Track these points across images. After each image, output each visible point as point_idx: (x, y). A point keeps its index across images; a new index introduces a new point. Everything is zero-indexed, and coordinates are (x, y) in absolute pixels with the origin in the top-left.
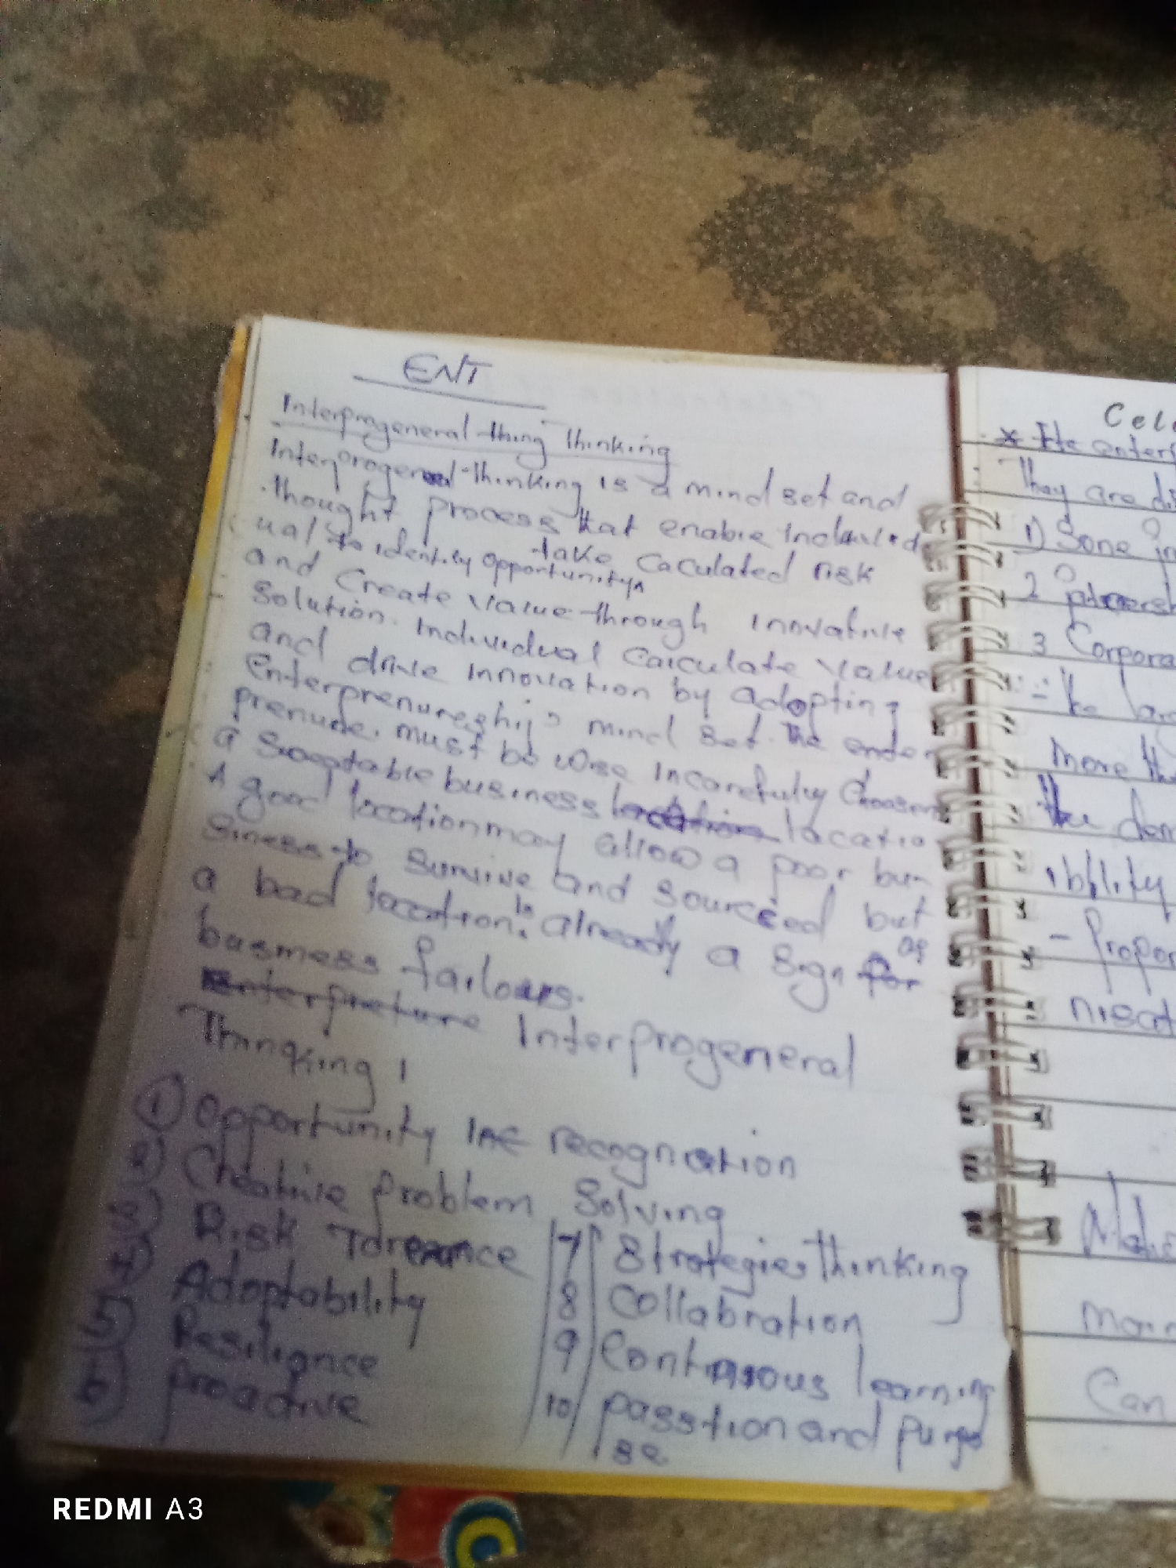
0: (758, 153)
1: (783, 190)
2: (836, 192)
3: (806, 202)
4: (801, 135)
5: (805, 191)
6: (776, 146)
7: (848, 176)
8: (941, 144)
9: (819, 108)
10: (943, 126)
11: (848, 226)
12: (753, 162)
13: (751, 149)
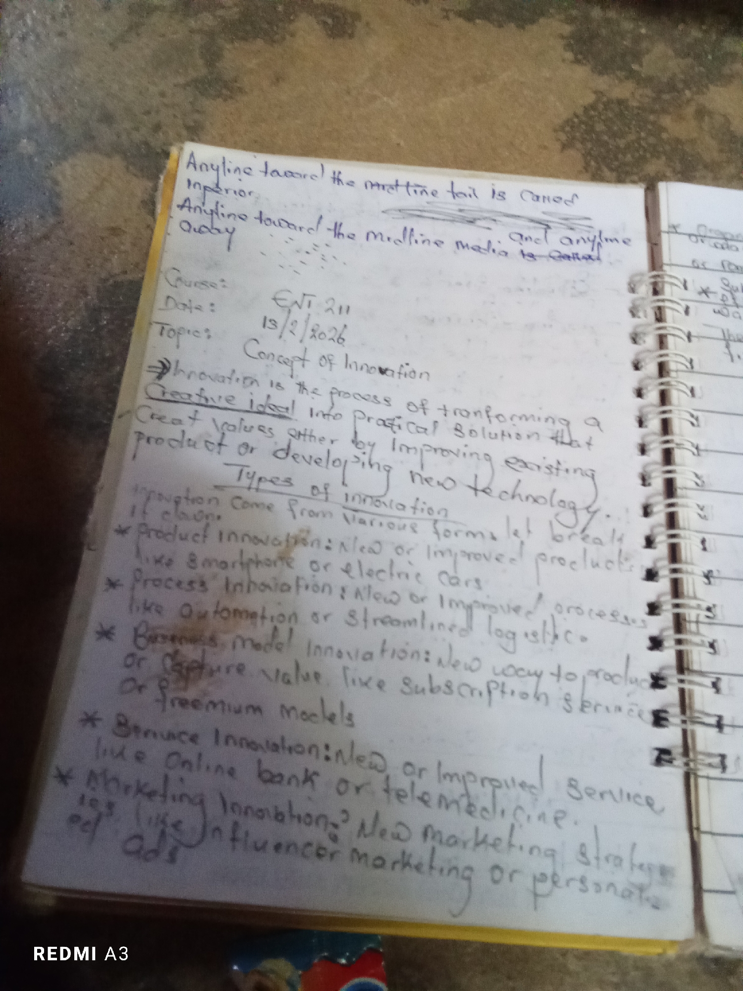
0: (606, 77)
1: (620, 102)
3: (636, 111)
4: (635, 67)
5: (635, 104)
6: (618, 73)
7: (666, 97)
8: (730, 81)
9: (648, 51)
10: (731, 70)
12: (602, 82)
13: (601, 73)
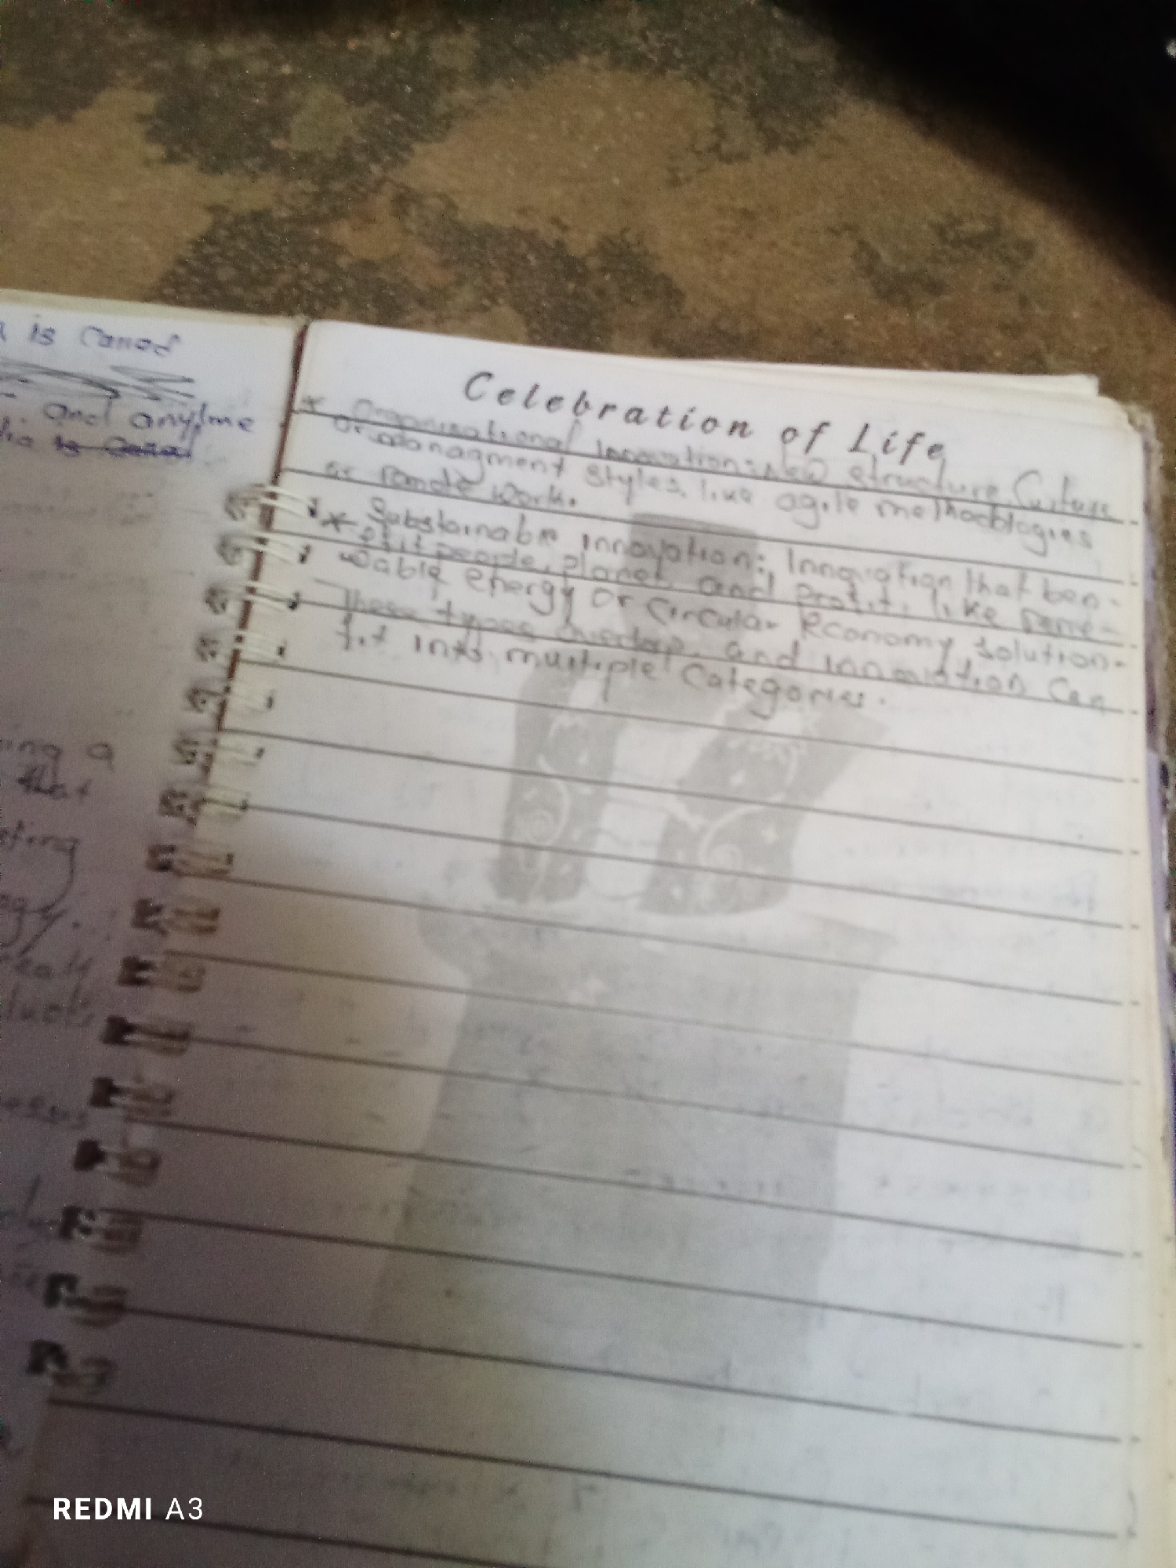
0: (227, 176)
1: (257, 216)
2: (324, 209)
3: (287, 228)
4: (278, 144)
5: (284, 213)
6: (249, 164)
7: (337, 186)
8: (448, 126)
9: (298, 107)
10: (449, 105)
11: (340, 249)
12: (221, 188)
13: (216, 170)
